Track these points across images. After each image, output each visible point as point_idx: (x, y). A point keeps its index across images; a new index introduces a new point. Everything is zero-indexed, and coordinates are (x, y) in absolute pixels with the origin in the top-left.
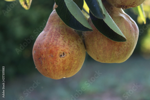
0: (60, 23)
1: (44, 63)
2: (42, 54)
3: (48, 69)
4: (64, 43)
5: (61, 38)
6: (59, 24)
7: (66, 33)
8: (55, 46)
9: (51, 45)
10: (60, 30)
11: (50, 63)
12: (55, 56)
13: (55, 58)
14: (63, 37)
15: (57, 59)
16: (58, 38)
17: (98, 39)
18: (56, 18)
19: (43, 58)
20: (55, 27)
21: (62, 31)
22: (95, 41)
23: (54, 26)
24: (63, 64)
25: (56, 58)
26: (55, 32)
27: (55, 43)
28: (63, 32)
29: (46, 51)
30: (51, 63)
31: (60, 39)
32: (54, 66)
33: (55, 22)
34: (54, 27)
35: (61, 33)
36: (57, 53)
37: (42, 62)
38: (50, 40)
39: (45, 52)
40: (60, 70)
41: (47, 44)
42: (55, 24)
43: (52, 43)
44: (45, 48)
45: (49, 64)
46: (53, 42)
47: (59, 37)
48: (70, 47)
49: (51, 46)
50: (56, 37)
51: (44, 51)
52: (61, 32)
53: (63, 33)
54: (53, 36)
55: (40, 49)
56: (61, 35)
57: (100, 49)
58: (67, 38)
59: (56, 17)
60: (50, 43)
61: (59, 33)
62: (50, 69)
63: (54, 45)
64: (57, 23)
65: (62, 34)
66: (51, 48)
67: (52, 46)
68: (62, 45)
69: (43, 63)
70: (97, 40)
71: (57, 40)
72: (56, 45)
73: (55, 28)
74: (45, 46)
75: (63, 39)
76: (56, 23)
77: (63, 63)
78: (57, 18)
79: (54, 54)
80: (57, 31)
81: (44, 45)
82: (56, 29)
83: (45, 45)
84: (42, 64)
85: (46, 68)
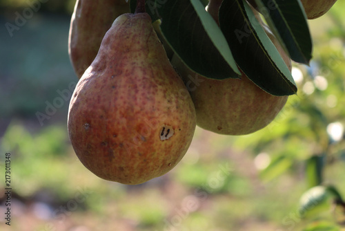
0: (150, 55)
1: (120, 154)
2: (116, 135)
3: (127, 167)
4: (169, 105)
5: (160, 94)
6: (147, 56)
7: (167, 81)
8: (149, 115)
9: (138, 112)
10: (154, 73)
11: (137, 155)
12: (151, 137)
13: (149, 142)
14: (165, 92)
15: (154, 144)
16: (154, 93)
17: (233, 90)
18: (139, 43)
19: (117, 143)
20: (140, 65)
21: (157, 74)
22: (225, 94)
23: (134, 63)
24: (166, 155)
25: (152, 143)
26: (144, 78)
27: (148, 106)
28: (161, 78)
29: (125, 126)
30: (140, 155)
31: (159, 96)
32: (145, 160)
33: (138, 53)
34: (136, 65)
35: (157, 81)
36: (155, 131)
37: (114, 151)
38: (136, 99)
39: (124, 129)
40: (156, 167)
41: (127, 110)
42: (136, 57)
43: (140, 107)
44: (124, 121)
45: (133, 156)
46: (144, 103)
47: (157, 90)
48: (180, 113)
49: (139, 115)
50: (149, 93)
51: (120, 127)
52: (157, 78)
53: (160, 80)
54: (140, 88)
55: (107, 120)
56: (160, 87)
57: (235, 111)
58: (172, 92)
59: (137, 40)
60: (137, 108)
61: (153, 80)
62: (132, 168)
63: (147, 113)
64: (143, 55)
65: (160, 84)
66: (139, 120)
67: (143, 115)
68: (166, 110)
69: (114, 155)
70: (232, 92)
71: (152, 100)
72: (152, 113)
73: (141, 67)
74: (123, 115)
75: (165, 97)
76: (140, 55)
77: (166, 151)
78: (141, 42)
79: (149, 134)
80: (147, 76)
81: (118, 112)
82: (144, 71)
83: (121, 112)
84: (114, 157)
85: (123, 166)
